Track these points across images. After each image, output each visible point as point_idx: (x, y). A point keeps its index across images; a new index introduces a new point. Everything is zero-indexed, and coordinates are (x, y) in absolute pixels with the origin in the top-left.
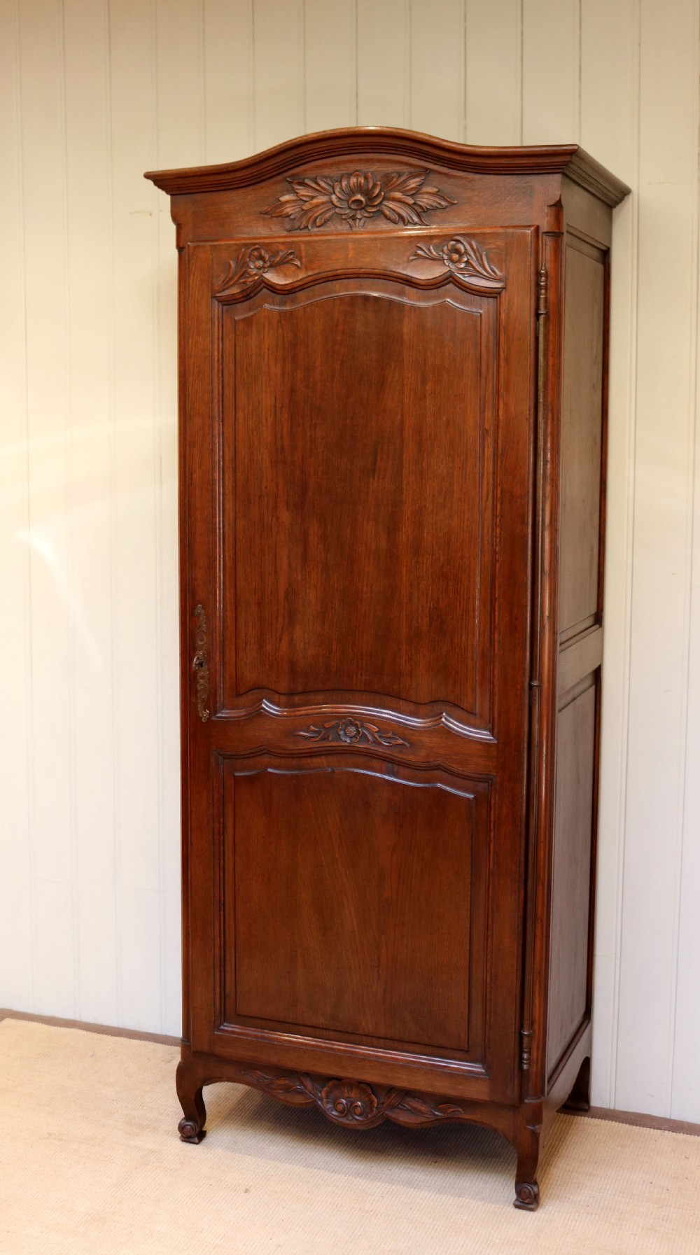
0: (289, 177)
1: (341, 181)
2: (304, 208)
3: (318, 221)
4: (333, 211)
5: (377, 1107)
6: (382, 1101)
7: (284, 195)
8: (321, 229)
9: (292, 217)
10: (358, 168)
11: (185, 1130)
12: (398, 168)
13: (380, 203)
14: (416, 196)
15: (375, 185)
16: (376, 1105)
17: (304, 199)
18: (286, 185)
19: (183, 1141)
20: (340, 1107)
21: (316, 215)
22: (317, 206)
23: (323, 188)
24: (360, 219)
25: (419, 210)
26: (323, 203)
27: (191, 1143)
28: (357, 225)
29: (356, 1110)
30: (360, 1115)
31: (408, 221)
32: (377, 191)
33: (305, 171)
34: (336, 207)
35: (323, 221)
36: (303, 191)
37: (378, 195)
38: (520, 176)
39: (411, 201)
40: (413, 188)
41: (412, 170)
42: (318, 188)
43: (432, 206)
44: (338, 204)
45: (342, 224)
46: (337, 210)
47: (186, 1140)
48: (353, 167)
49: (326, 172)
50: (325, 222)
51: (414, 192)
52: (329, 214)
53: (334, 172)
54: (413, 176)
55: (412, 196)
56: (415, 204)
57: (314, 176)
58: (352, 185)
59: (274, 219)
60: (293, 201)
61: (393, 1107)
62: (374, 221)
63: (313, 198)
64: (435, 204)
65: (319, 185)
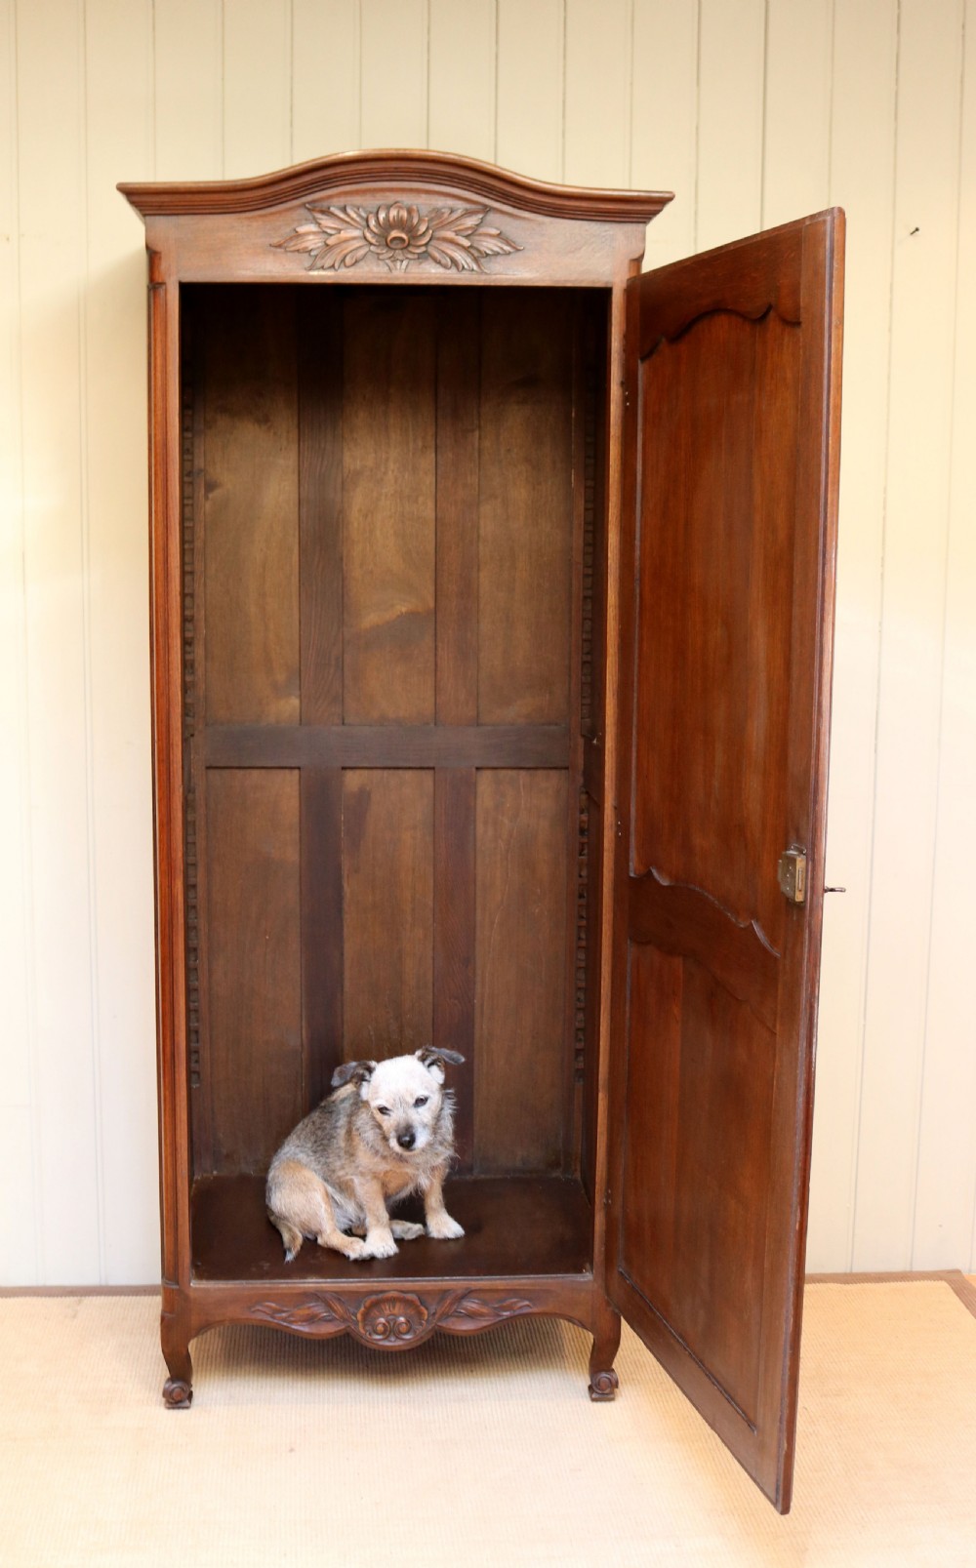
0: (309, 203)
1: (377, 213)
2: (329, 242)
3: (348, 261)
4: (366, 249)
5: (427, 1321)
6: (432, 1311)
7: (301, 225)
8: (352, 269)
9: (312, 254)
10: (399, 199)
11: (174, 1395)
12: (451, 202)
13: (426, 245)
14: (472, 237)
15: (420, 220)
16: (426, 1317)
17: (329, 231)
18: (303, 212)
19: (169, 1408)
20: (380, 1328)
21: (345, 252)
22: (346, 241)
23: (352, 219)
24: (402, 261)
25: (476, 254)
26: (354, 238)
27: (179, 1408)
28: (398, 267)
29: (401, 1329)
30: (407, 1332)
31: (463, 267)
32: (423, 228)
33: (330, 197)
34: (371, 244)
35: (354, 260)
36: (327, 222)
37: (424, 233)
38: (599, 223)
39: (466, 243)
40: (467, 229)
41: (468, 206)
42: (348, 219)
43: (492, 250)
44: (373, 241)
45: (378, 265)
46: (372, 248)
47: (175, 1406)
48: (392, 197)
49: (358, 200)
50: (356, 262)
51: (470, 232)
52: (362, 252)
53: (371, 202)
54: (468, 213)
55: (467, 237)
56: (471, 246)
57: (342, 204)
58: (391, 219)
59: (289, 254)
60: (314, 233)
61: (446, 1316)
62: (421, 263)
63: (339, 231)
64: (496, 249)
65: (349, 215)
